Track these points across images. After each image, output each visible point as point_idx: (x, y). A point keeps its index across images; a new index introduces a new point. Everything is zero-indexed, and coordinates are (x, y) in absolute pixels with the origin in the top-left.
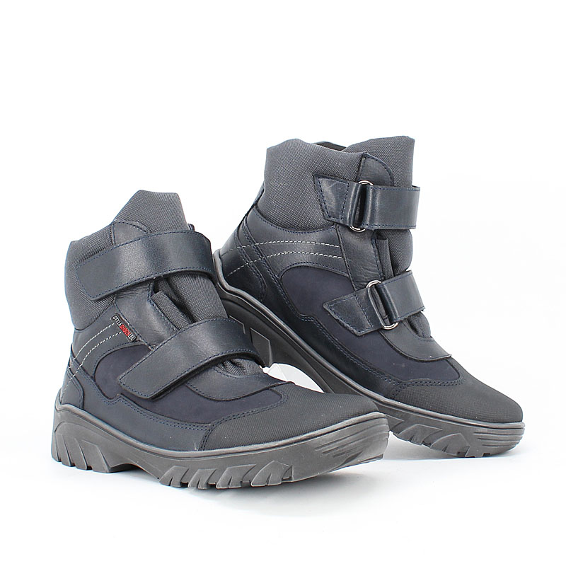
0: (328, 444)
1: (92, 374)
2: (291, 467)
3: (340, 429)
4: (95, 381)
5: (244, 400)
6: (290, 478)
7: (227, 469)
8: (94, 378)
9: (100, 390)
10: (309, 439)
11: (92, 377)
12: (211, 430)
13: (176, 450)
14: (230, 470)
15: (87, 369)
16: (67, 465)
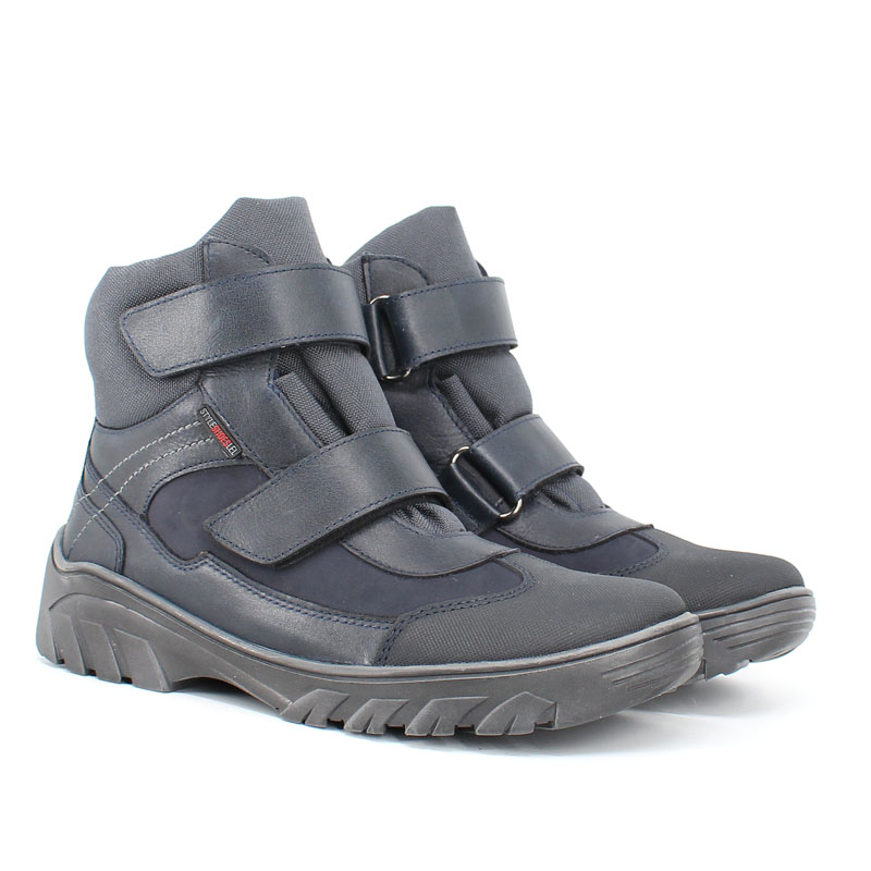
0: (624, 667)
1: (141, 510)
2: (555, 704)
3: (645, 640)
4: (148, 524)
5: (455, 579)
6: (550, 724)
7: (432, 701)
8: (145, 518)
9: (162, 541)
10: (592, 656)
11: (142, 517)
12: (398, 630)
13: (324, 662)
14: (438, 704)
15: (130, 502)
16: (77, 672)
